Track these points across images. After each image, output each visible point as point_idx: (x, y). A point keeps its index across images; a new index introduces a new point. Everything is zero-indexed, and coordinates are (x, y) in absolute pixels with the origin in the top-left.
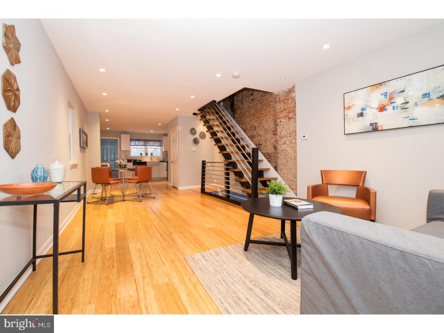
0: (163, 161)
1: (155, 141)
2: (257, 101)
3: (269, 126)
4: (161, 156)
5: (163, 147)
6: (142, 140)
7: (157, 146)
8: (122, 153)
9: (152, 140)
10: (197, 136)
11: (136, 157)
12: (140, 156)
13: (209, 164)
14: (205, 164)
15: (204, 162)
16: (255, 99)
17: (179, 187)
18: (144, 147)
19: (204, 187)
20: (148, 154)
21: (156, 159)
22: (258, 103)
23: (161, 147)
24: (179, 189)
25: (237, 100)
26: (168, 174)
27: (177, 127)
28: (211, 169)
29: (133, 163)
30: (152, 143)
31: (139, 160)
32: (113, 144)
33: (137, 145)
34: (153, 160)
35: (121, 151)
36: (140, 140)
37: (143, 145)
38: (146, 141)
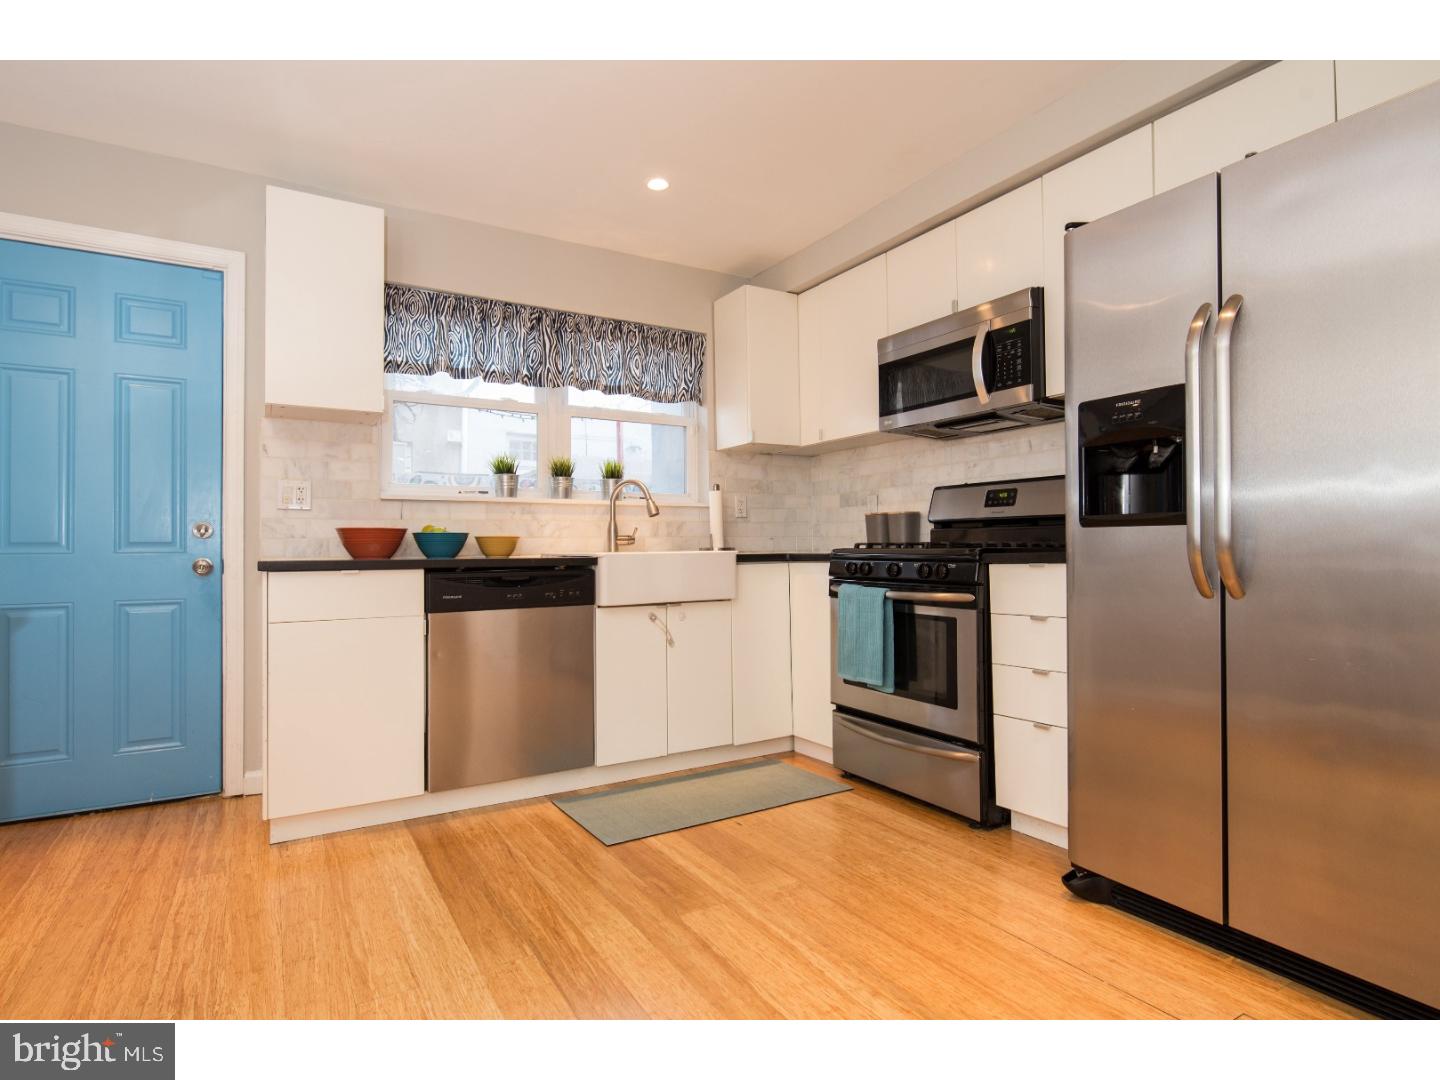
4: (712, 501)
7: (657, 395)
11: (448, 505)
12: (496, 495)
18: (530, 393)
20: (575, 475)
21: (655, 535)
23: (701, 412)
29: (425, 571)
31: (483, 544)
33: (463, 370)
34: (636, 536)
35: (267, 427)
36: (498, 313)
37: (525, 372)
38: (554, 324)
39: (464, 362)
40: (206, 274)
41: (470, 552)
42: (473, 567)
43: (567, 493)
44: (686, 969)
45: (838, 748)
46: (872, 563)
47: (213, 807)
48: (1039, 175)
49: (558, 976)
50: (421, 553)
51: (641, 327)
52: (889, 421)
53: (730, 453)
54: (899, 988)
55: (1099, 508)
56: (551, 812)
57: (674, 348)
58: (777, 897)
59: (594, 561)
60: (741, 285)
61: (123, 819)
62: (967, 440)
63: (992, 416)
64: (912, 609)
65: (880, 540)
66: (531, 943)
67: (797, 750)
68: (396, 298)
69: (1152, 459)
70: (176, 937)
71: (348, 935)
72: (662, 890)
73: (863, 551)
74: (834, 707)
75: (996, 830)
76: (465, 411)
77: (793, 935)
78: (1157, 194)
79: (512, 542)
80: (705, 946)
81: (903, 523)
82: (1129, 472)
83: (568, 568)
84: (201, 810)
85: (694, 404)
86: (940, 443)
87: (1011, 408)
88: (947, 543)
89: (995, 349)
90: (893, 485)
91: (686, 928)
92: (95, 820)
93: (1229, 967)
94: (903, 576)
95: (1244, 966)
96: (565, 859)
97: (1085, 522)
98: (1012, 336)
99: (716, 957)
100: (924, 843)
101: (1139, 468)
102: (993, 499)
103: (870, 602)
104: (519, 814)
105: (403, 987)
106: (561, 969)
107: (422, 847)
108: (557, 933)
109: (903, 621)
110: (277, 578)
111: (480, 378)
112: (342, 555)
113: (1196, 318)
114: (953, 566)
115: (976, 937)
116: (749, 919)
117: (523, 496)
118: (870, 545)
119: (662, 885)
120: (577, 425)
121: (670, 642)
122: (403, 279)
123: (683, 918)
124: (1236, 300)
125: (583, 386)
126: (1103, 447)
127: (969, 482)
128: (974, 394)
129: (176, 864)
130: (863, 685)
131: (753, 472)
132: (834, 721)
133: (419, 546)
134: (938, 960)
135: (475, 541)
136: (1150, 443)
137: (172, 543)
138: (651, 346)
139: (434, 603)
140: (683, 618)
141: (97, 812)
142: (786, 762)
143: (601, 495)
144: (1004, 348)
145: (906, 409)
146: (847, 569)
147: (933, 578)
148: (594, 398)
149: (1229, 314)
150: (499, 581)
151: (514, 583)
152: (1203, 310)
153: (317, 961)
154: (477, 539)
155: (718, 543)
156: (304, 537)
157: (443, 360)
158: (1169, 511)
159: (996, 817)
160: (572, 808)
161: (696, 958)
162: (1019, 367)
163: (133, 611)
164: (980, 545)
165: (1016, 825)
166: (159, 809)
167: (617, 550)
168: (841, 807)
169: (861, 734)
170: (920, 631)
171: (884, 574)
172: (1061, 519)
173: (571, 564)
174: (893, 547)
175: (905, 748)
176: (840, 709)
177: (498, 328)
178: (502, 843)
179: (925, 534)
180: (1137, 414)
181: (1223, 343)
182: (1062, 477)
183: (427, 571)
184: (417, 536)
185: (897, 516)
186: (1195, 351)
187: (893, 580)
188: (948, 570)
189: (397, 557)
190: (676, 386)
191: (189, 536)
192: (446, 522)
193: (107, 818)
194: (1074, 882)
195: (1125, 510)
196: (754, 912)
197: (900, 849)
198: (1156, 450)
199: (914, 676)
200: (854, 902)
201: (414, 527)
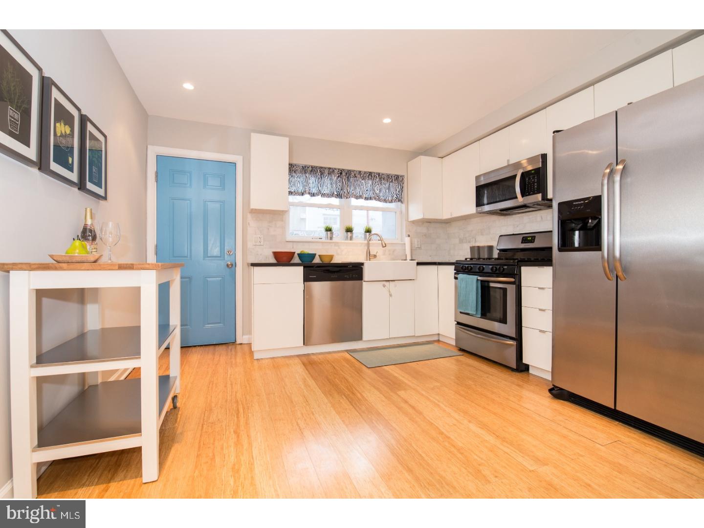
4: (407, 241)
5: (410, 207)
7: (385, 200)
9: (370, 175)
11: (309, 243)
12: (325, 240)
18: (337, 201)
20: (354, 232)
23: (402, 206)
30: (368, 186)
31: (321, 256)
32: (216, 182)
33: (314, 193)
34: (377, 255)
35: (249, 216)
36: (326, 171)
37: (336, 193)
38: (346, 175)
39: (314, 191)
40: (231, 164)
41: (317, 260)
42: (319, 266)
43: (351, 238)
44: (400, 408)
45: (457, 340)
46: (472, 266)
47: (234, 346)
48: (545, 108)
49: (355, 406)
50: (299, 260)
51: (379, 174)
52: (480, 209)
53: (414, 222)
54: (479, 421)
55: (566, 245)
56: (347, 355)
57: (392, 181)
58: (433, 389)
59: (362, 264)
60: (419, 156)
61: (207, 348)
62: (514, 216)
63: (525, 206)
64: (489, 284)
65: (476, 257)
66: (345, 396)
67: (440, 339)
68: (292, 168)
69: (589, 225)
70: (232, 384)
71: (284, 388)
72: (389, 383)
73: (468, 261)
74: (456, 323)
75: (523, 373)
76: (307, 208)
77: (439, 401)
78: (596, 117)
79: (332, 257)
80: (406, 402)
81: (486, 250)
82: (579, 230)
83: (353, 266)
84: (230, 347)
85: (400, 203)
86: (502, 217)
87: (533, 203)
88: (504, 258)
89: (525, 180)
90: (482, 234)
91: (399, 396)
92: (198, 348)
93: (616, 425)
94: (485, 271)
95: (622, 425)
96: (354, 371)
97: (560, 250)
98: (532, 174)
99: (410, 405)
100: (492, 375)
101: (584, 229)
102: (525, 240)
103: (471, 282)
104: (336, 356)
105: (304, 404)
106: (355, 404)
107: (304, 364)
108: (353, 394)
109: (485, 290)
110: (257, 269)
111: (320, 196)
112: (273, 261)
113: (606, 168)
114: (506, 267)
115: (511, 408)
116: (422, 395)
117: (335, 240)
118: (471, 259)
119: (390, 382)
120: (355, 212)
121: (391, 295)
122: (294, 162)
123: (398, 392)
124: (623, 161)
125: (357, 198)
126: (568, 220)
127: (515, 233)
128: (516, 198)
129: (226, 363)
130: (468, 314)
131: (423, 230)
132: (456, 328)
133: (300, 258)
134: (495, 414)
135: (318, 257)
136: (588, 218)
137: (220, 257)
138: (383, 181)
139: (307, 279)
140: (396, 286)
141: (198, 346)
142: (436, 343)
143: (363, 239)
144: (529, 179)
145: (488, 204)
146: (461, 268)
147: (497, 272)
148: (361, 202)
149: (620, 167)
150: (328, 271)
151: (334, 272)
152: (609, 165)
153: (276, 394)
154: (319, 256)
155: (409, 258)
156: (261, 255)
157: (307, 190)
158: (596, 245)
159: (523, 368)
160: (355, 355)
161: (403, 405)
162: (536, 187)
163: (209, 279)
164: (517, 259)
165: (531, 371)
166: (217, 346)
167: (370, 260)
168: (458, 361)
169: (466, 333)
170: (492, 293)
171: (477, 270)
172: (550, 249)
173: (354, 265)
174: (481, 260)
175: (485, 339)
176: (458, 323)
177: (326, 177)
178: (331, 364)
179: (495, 255)
180: (582, 207)
181: (617, 178)
182: (551, 231)
183: (304, 267)
184: (298, 254)
185: (483, 247)
186: (606, 182)
187: (481, 272)
188: (504, 269)
189: (292, 262)
190: (393, 197)
191: (226, 254)
192: (308, 250)
193: (202, 348)
194: (553, 392)
195: (577, 245)
196: (424, 393)
197: (482, 377)
198: (590, 221)
199: (489, 311)
200: (463, 393)
201: (298, 251)
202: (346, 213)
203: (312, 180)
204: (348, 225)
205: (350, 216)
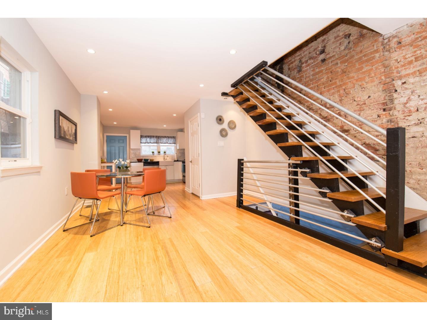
0: (177, 161)
1: (168, 137)
2: (337, 59)
3: (369, 97)
4: (176, 155)
5: (178, 145)
6: (154, 136)
7: (170, 144)
8: (132, 152)
9: (165, 137)
10: (225, 126)
11: (147, 156)
12: (152, 155)
13: (248, 164)
14: (242, 164)
15: (242, 161)
16: (330, 58)
17: (203, 196)
18: (156, 144)
19: (241, 198)
20: (161, 153)
21: (170, 158)
22: (339, 62)
23: (175, 145)
24: (202, 199)
25: (289, 69)
26: (184, 176)
27: (199, 114)
28: (252, 172)
29: (144, 162)
30: (165, 140)
31: (150, 160)
32: (122, 141)
35: (131, 150)
36: (152, 137)
38: (158, 137)
39: (149, 142)
40: (125, 137)
41: (149, 161)
57: (172, 138)
59: (160, 161)
68: (141, 136)
79: (153, 160)
110: (132, 163)
111: (151, 143)
112: (137, 161)
117: (155, 155)
121: (167, 169)
122: (142, 134)
125: (161, 143)
131: (182, 151)
139: (144, 165)
140: (168, 167)
143: (163, 155)
148: (163, 144)
150: (150, 164)
156: (134, 160)
157: (147, 142)
173: (158, 162)
189: (142, 161)
190: (172, 142)
192: (146, 158)
201: (144, 159)
202: (159, 147)
203: (148, 139)
204: (159, 151)
205: (160, 148)
